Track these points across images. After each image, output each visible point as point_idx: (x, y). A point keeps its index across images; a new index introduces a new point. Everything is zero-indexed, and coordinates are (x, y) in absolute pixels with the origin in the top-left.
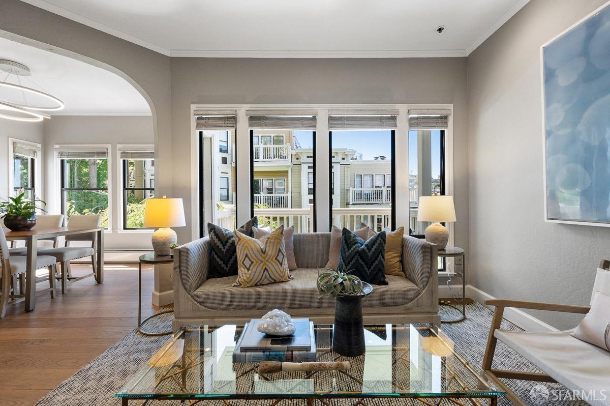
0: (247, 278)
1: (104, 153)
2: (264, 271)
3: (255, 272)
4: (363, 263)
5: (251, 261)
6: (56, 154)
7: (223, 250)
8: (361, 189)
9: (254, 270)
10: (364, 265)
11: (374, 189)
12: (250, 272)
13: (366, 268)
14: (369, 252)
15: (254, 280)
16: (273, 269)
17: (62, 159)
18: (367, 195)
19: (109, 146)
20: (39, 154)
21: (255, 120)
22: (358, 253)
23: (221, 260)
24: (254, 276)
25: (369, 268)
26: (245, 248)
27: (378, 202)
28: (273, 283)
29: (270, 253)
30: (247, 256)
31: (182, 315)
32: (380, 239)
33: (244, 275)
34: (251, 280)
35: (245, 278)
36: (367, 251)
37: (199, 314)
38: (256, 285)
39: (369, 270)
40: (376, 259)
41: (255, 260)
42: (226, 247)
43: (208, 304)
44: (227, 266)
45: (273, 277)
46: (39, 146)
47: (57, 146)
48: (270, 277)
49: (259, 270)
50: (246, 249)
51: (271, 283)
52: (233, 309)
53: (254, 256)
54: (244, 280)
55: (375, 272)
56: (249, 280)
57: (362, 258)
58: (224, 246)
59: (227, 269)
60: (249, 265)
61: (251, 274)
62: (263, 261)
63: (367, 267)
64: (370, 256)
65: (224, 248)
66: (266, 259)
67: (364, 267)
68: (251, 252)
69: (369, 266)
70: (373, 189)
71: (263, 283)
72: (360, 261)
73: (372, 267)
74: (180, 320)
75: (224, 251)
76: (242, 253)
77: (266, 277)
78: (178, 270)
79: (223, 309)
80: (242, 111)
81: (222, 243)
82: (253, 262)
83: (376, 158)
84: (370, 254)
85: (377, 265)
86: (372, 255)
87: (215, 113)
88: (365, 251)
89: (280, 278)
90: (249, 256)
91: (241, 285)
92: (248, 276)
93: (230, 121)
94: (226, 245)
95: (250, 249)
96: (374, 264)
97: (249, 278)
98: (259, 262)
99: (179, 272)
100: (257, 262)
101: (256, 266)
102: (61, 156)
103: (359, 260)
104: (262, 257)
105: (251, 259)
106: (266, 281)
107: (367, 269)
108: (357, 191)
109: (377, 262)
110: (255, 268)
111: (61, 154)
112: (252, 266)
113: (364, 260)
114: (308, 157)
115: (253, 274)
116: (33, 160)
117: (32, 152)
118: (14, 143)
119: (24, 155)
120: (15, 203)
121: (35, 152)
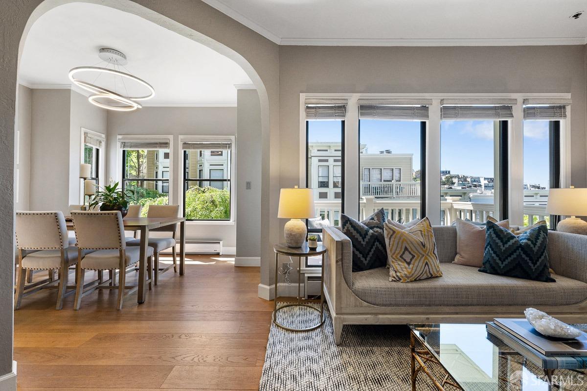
0: (408, 272)
1: (167, 143)
2: (425, 266)
3: (417, 266)
4: (527, 259)
5: (412, 255)
6: (119, 144)
7: (362, 242)
8: (369, 183)
9: (416, 264)
10: (528, 261)
11: (383, 183)
12: (411, 266)
13: (530, 264)
14: (535, 247)
15: (415, 275)
16: (432, 263)
17: (125, 149)
18: (376, 189)
20: (103, 144)
21: (365, 109)
22: (521, 247)
23: (360, 253)
24: (416, 270)
25: (535, 264)
26: (403, 242)
27: (389, 196)
28: (430, 278)
29: (428, 247)
30: (406, 249)
31: (344, 311)
32: (542, 232)
33: (405, 269)
34: (413, 275)
35: (406, 273)
36: (532, 246)
37: (362, 310)
38: (416, 280)
39: (534, 266)
40: (542, 255)
41: (417, 254)
42: (366, 240)
43: (370, 300)
44: (366, 260)
45: (432, 272)
46: (103, 136)
47: (120, 137)
48: (429, 272)
49: (420, 264)
50: (405, 242)
51: (427, 279)
52: (397, 305)
53: (415, 250)
54: (406, 275)
55: (541, 269)
56: (411, 275)
57: (525, 253)
58: (363, 239)
59: (366, 262)
60: (410, 258)
61: (412, 269)
62: (424, 256)
63: (532, 263)
64: (535, 251)
65: (364, 241)
66: (427, 253)
67: (528, 263)
68: (411, 245)
69: (534, 261)
70: (381, 183)
71: (421, 279)
72: (524, 256)
73: (538, 263)
74: (342, 316)
75: (364, 243)
76: (400, 246)
77: (426, 272)
78: (340, 263)
79: (385, 305)
80: (353, 100)
81: (361, 235)
82: (414, 256)
83: (382, 152)
84: (535, 249)
85: (543, 260)
86: (537, 250)
87: (327, 102)
88: (530, 245)
89: (436, 273)
90: (410, 250)
91: (401, 279)
92: (410, 271)
93: (340, 109)
94: (365, 237)
95: (409, 242)
96: (540, 260)
97: (411, 272)
98: (421, 256)
99: (341, 266)
100: (418, 256)
101: (418, 261)
102: (124, 146)
103: (521, 256)
104: (423, 250)
105: (412, 253)
106: (425, 276)
107: (532, 265)
108: (365, 185)
109: (543, 257)
110: (417, 262)
111: (124, 145)
112: (413, 261)
113: (528, 255)
114: (318, 150)
115: (414, 268)
116: (98, 150)
117: (98, 142)
118: (85, 133)
119: (92, 146)
120: (109, 192)
121: (100, 142)
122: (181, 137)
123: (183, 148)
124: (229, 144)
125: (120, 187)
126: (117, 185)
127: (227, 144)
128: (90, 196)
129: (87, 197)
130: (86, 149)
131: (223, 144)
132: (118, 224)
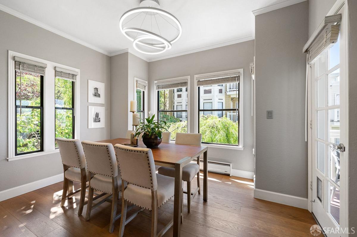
1: (186, 83)
6: (155, 87)
17: (159, 90)
19: (189, 77)
20: (147, 88)
46: (147, 82)
47: (156, 82)
111: (158, 87)
116: (144, 92)
117: (144, 86)
118: (137, 81)
119: (140, 89)
120: (149, 123)
121: (145, 87)
122: (196, 76)
123: (198, 85)
124: (237, 77)
125: (155, 118)
126: (153, 117)
127: (235, 77)
128: (136, 126)
129: (135, 127)
130: (137, 92)
131: (232, 77)
132: (149, 164)
